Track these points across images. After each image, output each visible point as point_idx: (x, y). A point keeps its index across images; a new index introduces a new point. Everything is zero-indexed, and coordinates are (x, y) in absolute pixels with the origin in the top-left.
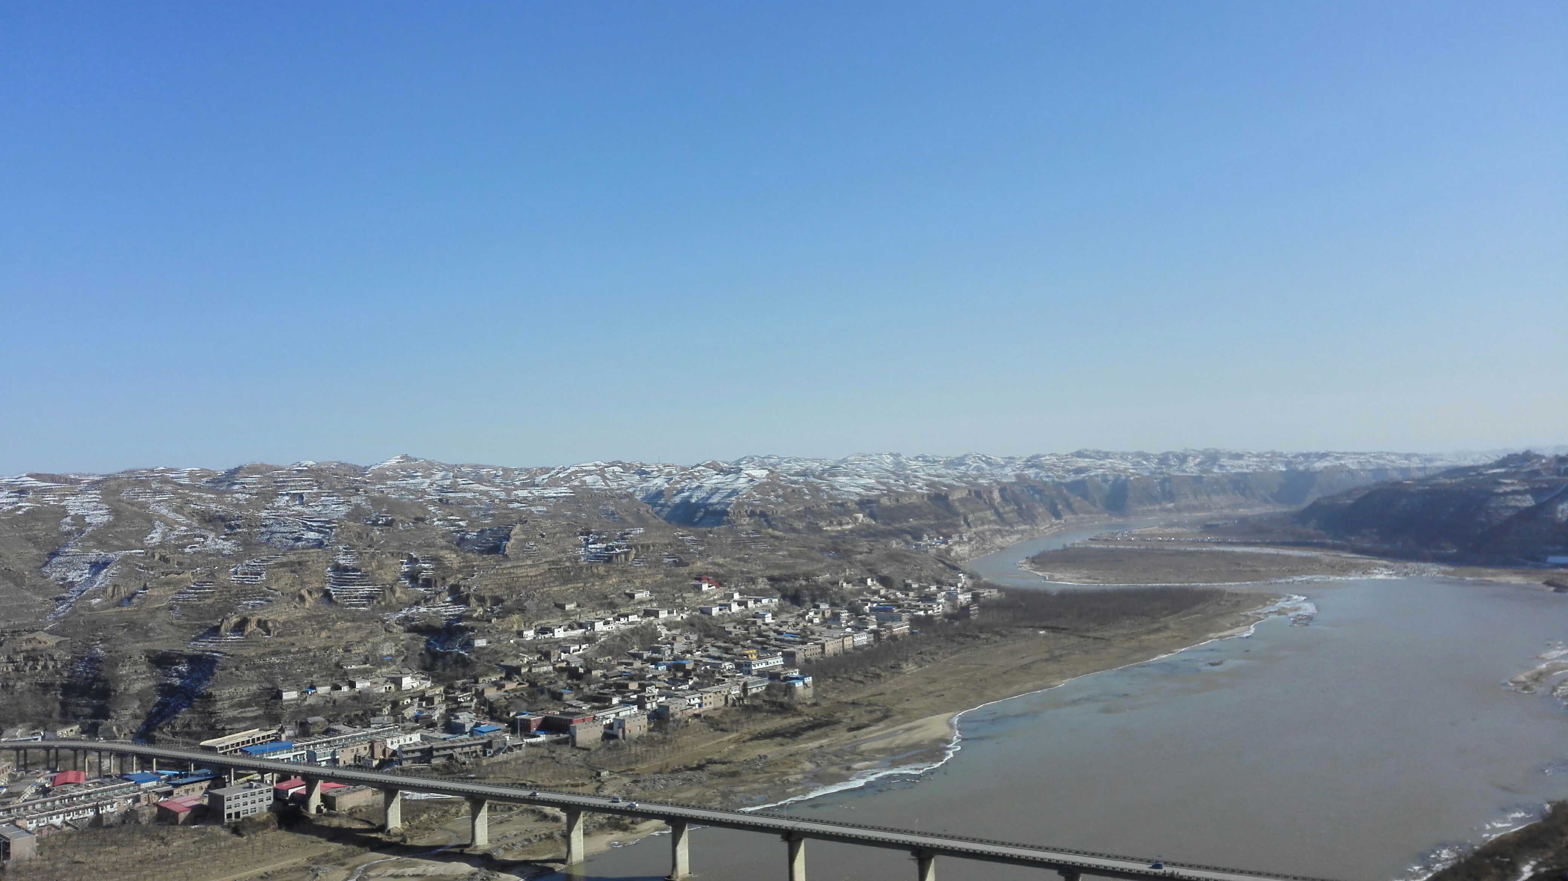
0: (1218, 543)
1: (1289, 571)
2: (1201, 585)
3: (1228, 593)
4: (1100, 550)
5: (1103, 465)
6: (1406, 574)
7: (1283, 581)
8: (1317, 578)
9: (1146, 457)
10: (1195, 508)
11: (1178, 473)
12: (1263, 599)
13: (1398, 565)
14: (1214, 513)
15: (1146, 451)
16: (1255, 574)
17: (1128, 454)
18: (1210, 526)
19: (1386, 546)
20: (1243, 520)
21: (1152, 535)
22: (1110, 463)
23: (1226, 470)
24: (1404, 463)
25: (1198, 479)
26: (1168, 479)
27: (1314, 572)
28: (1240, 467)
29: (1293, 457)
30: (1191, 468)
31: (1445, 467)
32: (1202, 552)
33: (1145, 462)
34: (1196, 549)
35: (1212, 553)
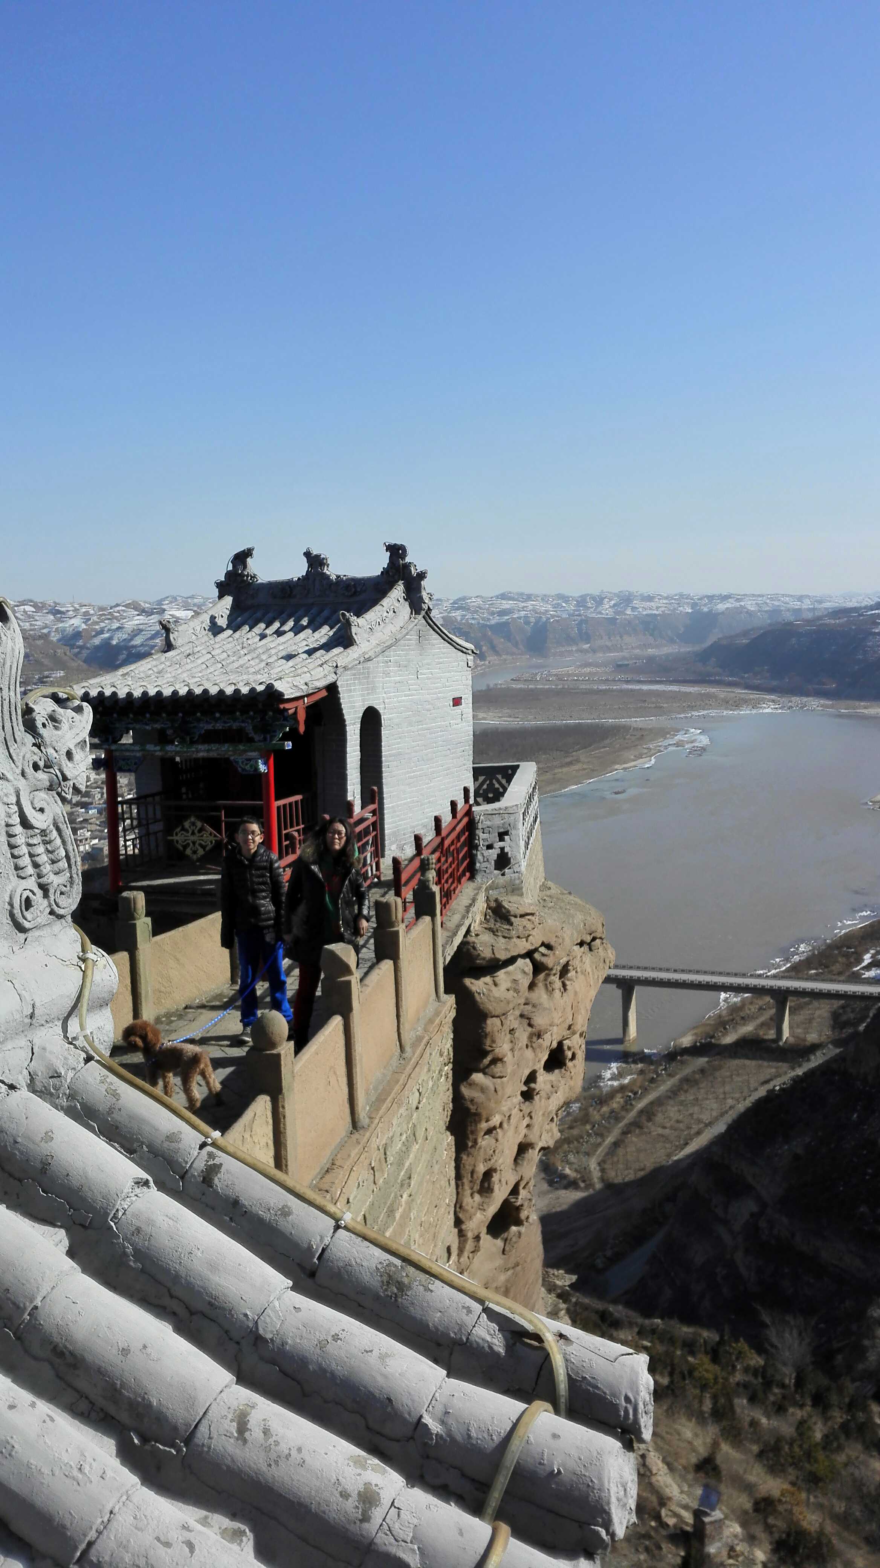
0: (628, 682)
1: (689, 706)
2: (610, 721)
3: (634, 728)
4: (521, 689)
5: (526, 607)
6: (790, 708)
7: (682, 716)
8: (713, 713)
9: (566, 599)
10: (609, 649)
11: (594, 615)
12: (663, 733)
13: (784, 700)
14: (625, 654)
15: (567, 593)
16: (659, 710)
17: (549, 596)
18: (619, 666)
19: (775, 683)
20: (651, 659)
21: (569, 675)
22: (533, 605)
23: (639, 611)
24: (797, 605)
25: (612, 621)
26: (586, 621)
27: (710, 707)
28: (650, 609)
29: (699, 599)
30: (607, 610)
31: (832, 608)
32: (612, 691)
33: (564, 605)
34: (608, 687)
35: (621, 691)
